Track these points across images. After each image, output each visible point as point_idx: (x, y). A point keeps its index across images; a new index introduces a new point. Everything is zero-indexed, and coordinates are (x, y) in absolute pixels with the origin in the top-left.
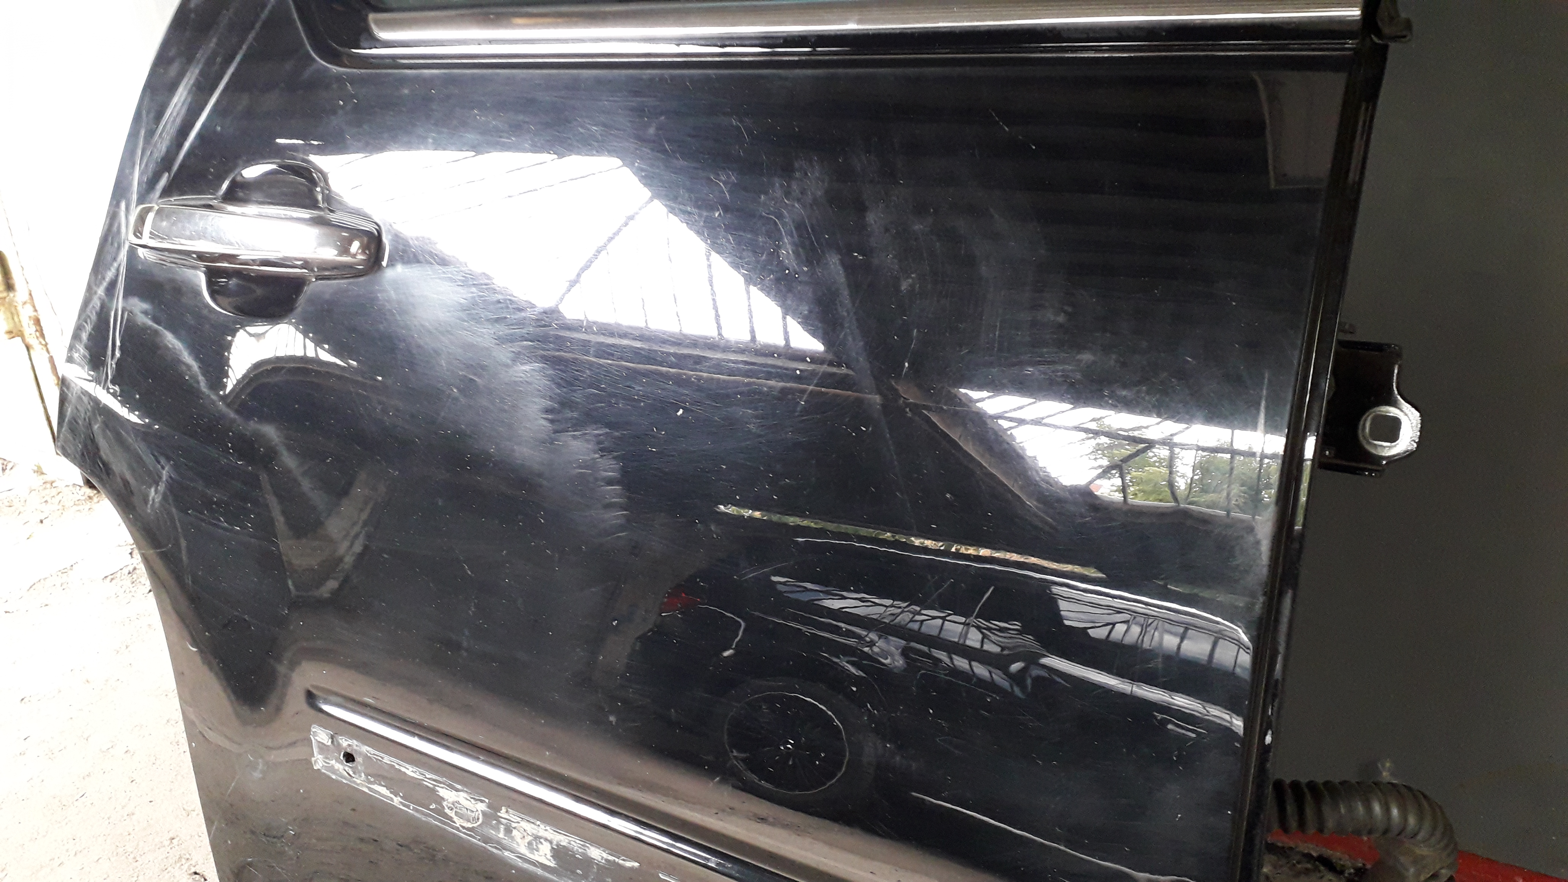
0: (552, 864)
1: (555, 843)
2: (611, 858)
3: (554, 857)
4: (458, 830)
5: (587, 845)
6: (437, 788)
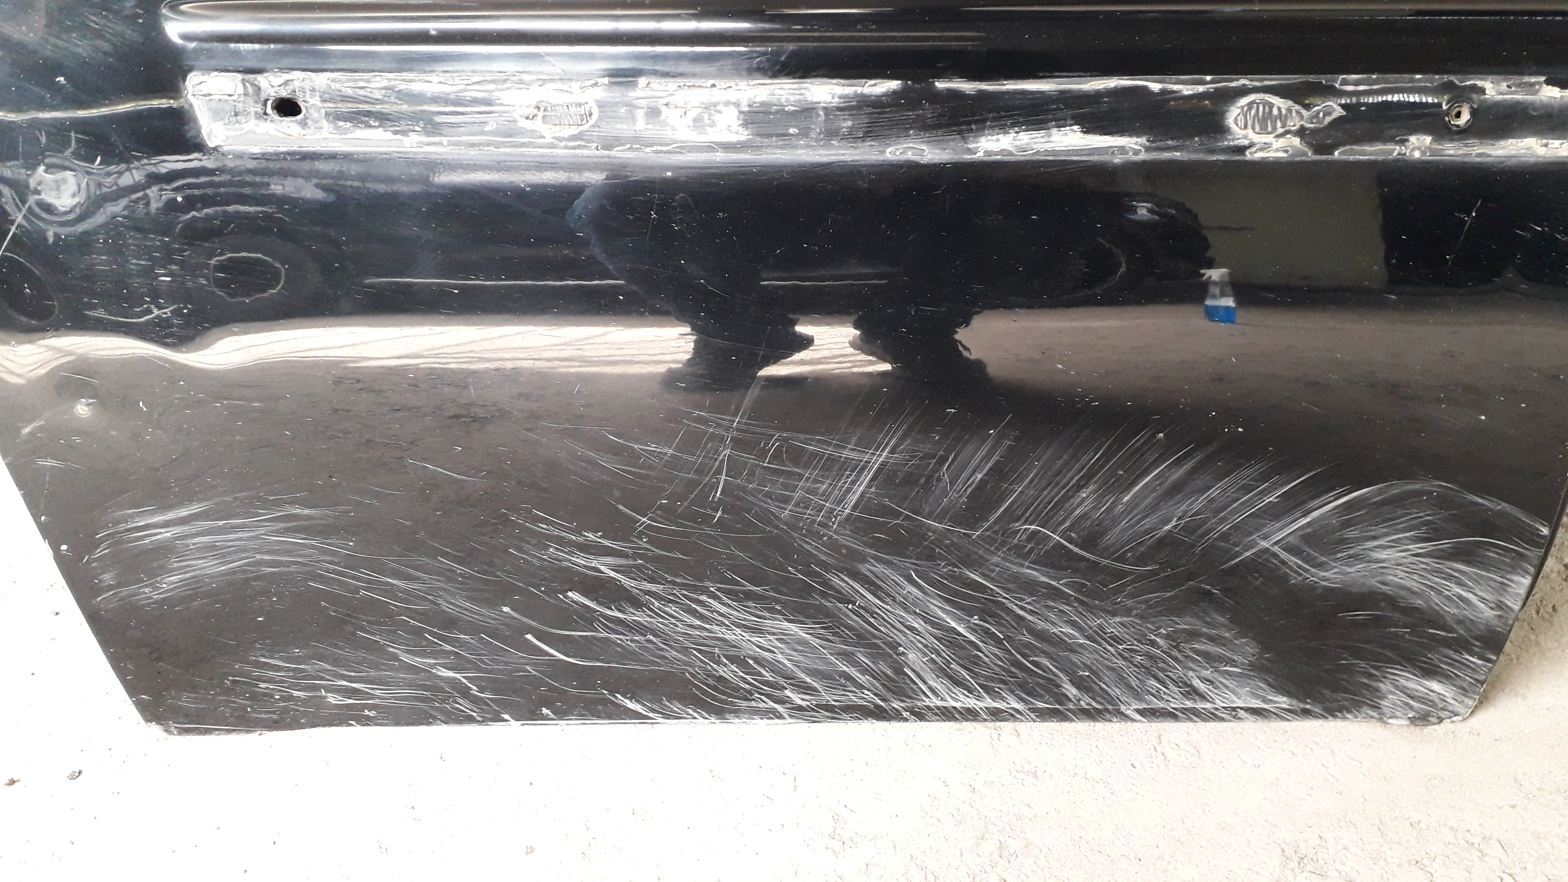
1: (745, 103)
2: (849, 90)
3: (745, 124)
4: (552, 146)
5: (805, 85)
6: (494, 93)
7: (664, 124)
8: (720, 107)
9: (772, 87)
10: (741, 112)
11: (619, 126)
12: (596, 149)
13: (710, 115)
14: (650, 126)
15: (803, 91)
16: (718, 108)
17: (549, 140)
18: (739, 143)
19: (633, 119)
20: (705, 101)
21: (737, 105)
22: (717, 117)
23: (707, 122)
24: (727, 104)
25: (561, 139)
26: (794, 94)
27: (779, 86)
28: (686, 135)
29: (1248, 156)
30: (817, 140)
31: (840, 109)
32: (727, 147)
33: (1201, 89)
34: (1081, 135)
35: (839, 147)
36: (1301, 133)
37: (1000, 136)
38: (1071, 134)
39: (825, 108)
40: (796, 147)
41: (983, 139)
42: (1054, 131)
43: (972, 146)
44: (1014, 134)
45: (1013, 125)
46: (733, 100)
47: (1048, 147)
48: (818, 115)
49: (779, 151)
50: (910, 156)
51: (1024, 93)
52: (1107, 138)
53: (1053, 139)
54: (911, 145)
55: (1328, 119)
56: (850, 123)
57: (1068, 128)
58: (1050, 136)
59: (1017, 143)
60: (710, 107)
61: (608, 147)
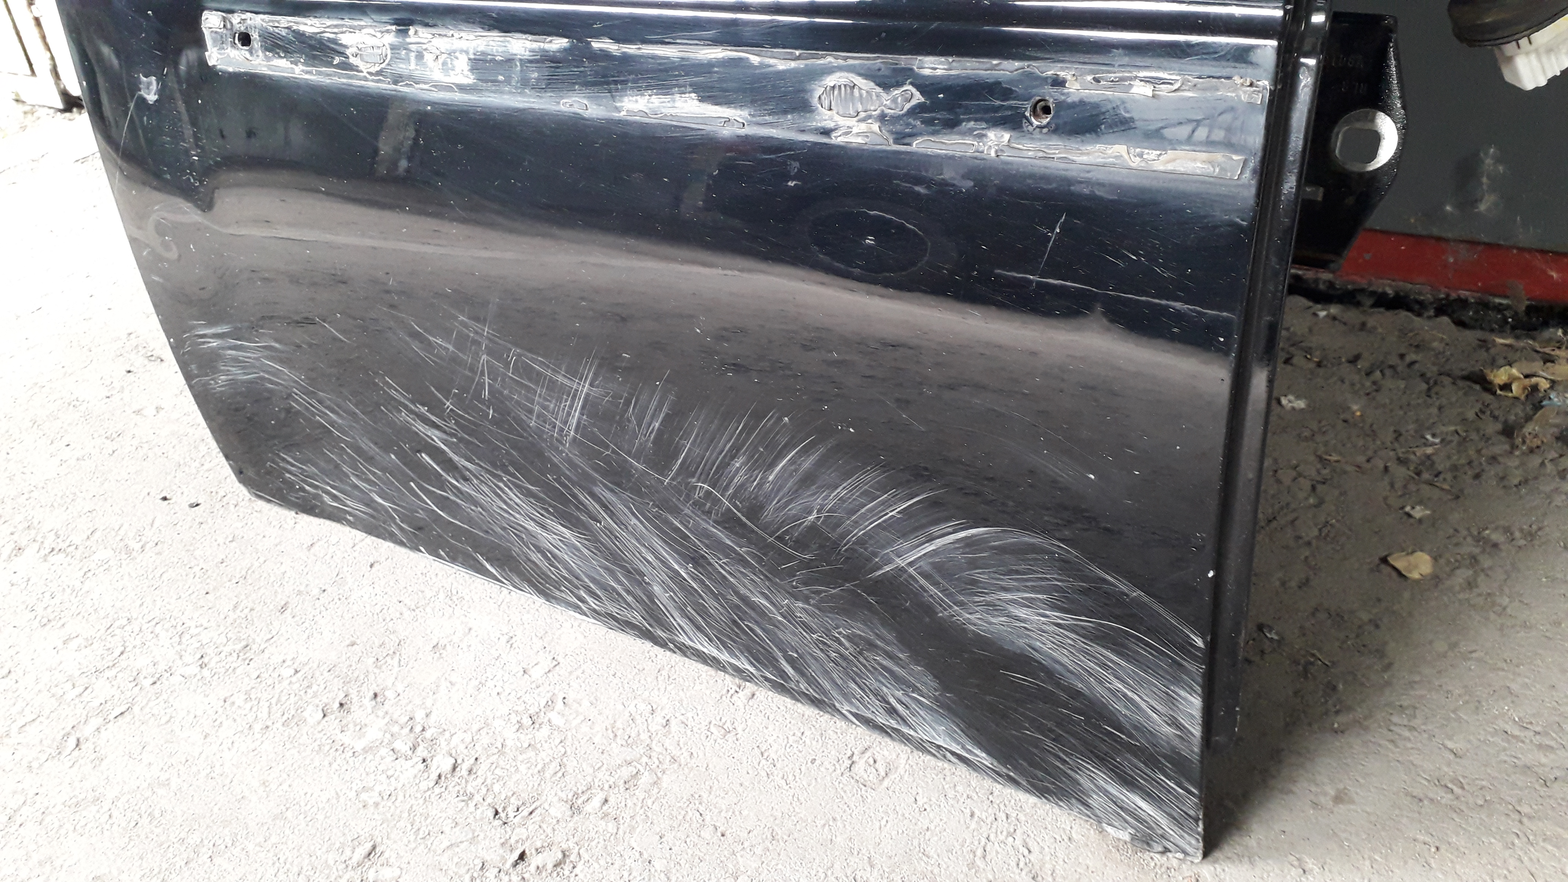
0: (470, 80)
1: (471, 51)
2: (535, 45)
3: (472, 70)
4: (366, 79)
5: (508, 39)
6: (339, 35)
7: (425, 65)
8: (457, 54)
9: (489, 39)
10: (470, 59)
11: (401, 66)
12: (389, 83)
13: (452, 60)
14: (418, 67)
15: (507, 44)
17: (365, 74)
18: (469, 85)
19: (408, 60)
20: (448, 48)
21: (467, 52)
22: (456, 62)
23: (450, 66)
24: (462, 51)
25: (370, 73)
26: (500, 46)
27: (492, 38)
28: (437, 75)
29: (834, 139)
30: (516, 88)
31: (531, 62)
32: (462, 88)
33: (792, 64)
34: (696, 103)
35: (530, 96)
36: (881, 118)
37: (638, 98)
38: (689, 101)
39: (521, 60)
40: (502, 92)
41: (626, 99)
42: (677, 96)
43: (618, 105)
44: (648, 97)
45: (647, 88)
46: (465, 49)
47: (673, 111)
48: (516, 65)
49: (492, 95)
50: (576, 109)
51: (655, 57)
52: (717, 108)
53: (677, 105)
54: (577, 99)
55: (908, 106)
56: (536, 75)
57: (687, 95)
58: (674, 101)
59: (651, 105)
60: (451, 54)
61: (396, 82)
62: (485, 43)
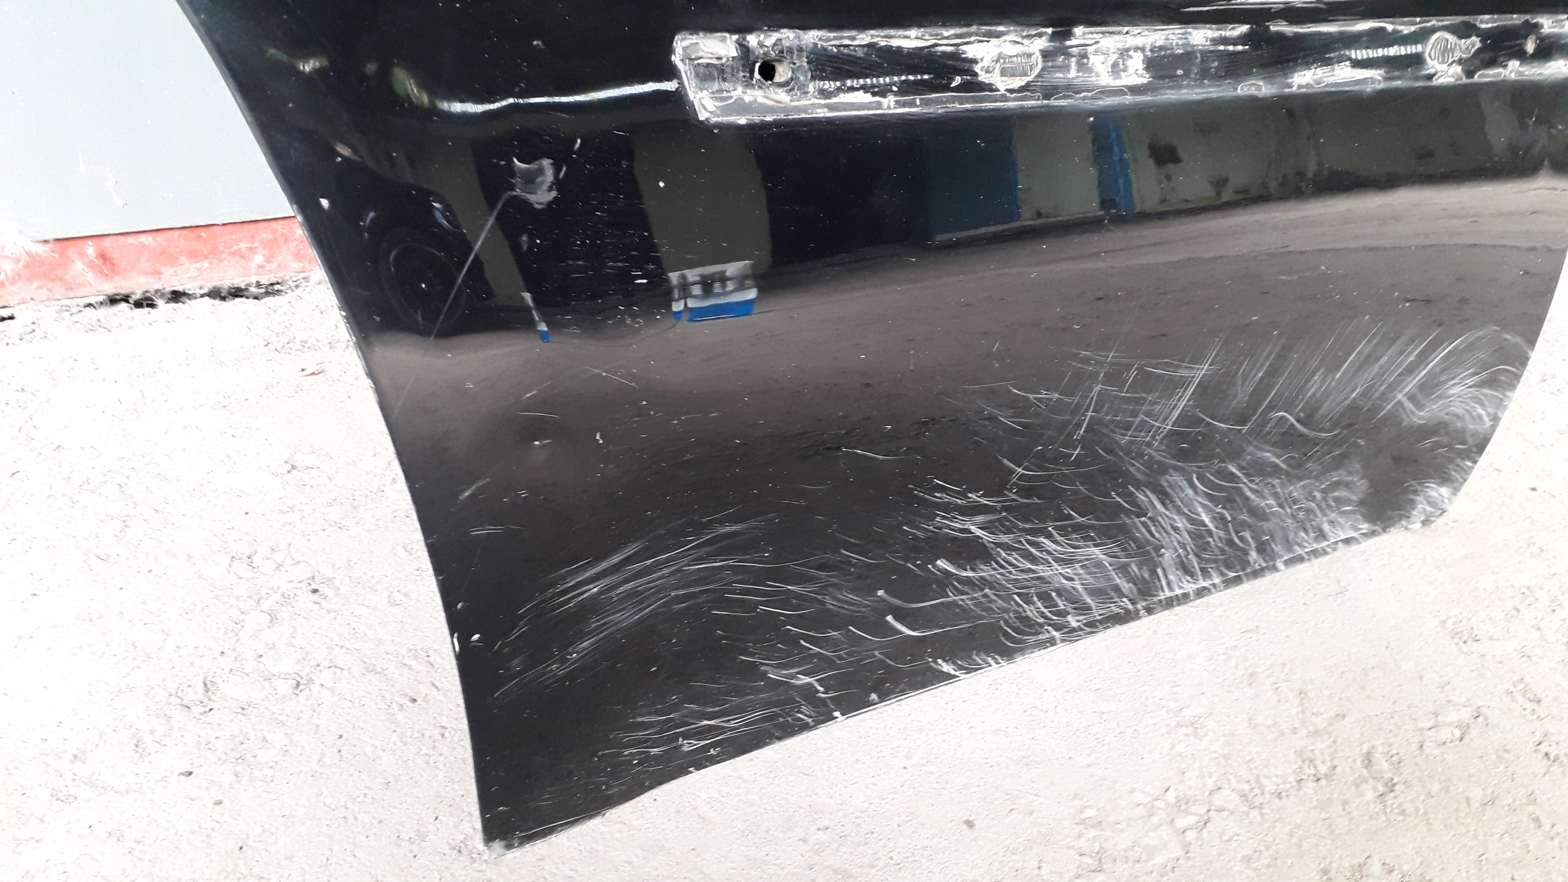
0: (1144, 79)
1: (1148, 47)
3: (1147, 69)
4: (1004, 98)
5: (1189, 30)
6: (961, 47)
7: (1090, 70)
8: (1131, 53)
9: (1167, 32)
10: (1145, 57)
11: (1057, 75)
12: (1038, 99)
13: (1124, 60)
14: (1080, 74)
15: (1188, 36)
16: (1130, 53)
17: (1002, 92)
18: (1143, 85)
19: (1068, 68)
20: (1121, 47)
21: (1143, 49)
23: (1122, 67)
24: (1136, 49)
25: (1011, 91)
26: (1181, 39)
27: (1172, 32)
28: (1106, 80)
29: (1435, 82)
30: (1195, 80)
31: (1210, 52)
32: (1135, 90)
33: (1413, 28)
34: (1349, 69)
35: (1209, 86)
36: (1460, 62)
37: (1306, 72)
38: (1345, 68)
39: (1201, 51)
40: (1181, 87)
41: (1296, 75)
42: (1336, 66)
43: (1290, 81)
44: (1314, 70)
45: (1314, 62)
46: (1140, 45)
47: (1331, 80)
48: (1196, 57)
49: (1168, 91)
50: (1253, 92)
51: (1320, 34)
52: (1364, 70)
53: (1335, 73)
54: (1253, 82)
55: (1473, 50)
56: (1216, 64)
57: (1343, 63)
58: (1333, 70)
59: (1315, 77)
60: (1124, 53)
61: (1047, 97)
62: (1164, 37)
